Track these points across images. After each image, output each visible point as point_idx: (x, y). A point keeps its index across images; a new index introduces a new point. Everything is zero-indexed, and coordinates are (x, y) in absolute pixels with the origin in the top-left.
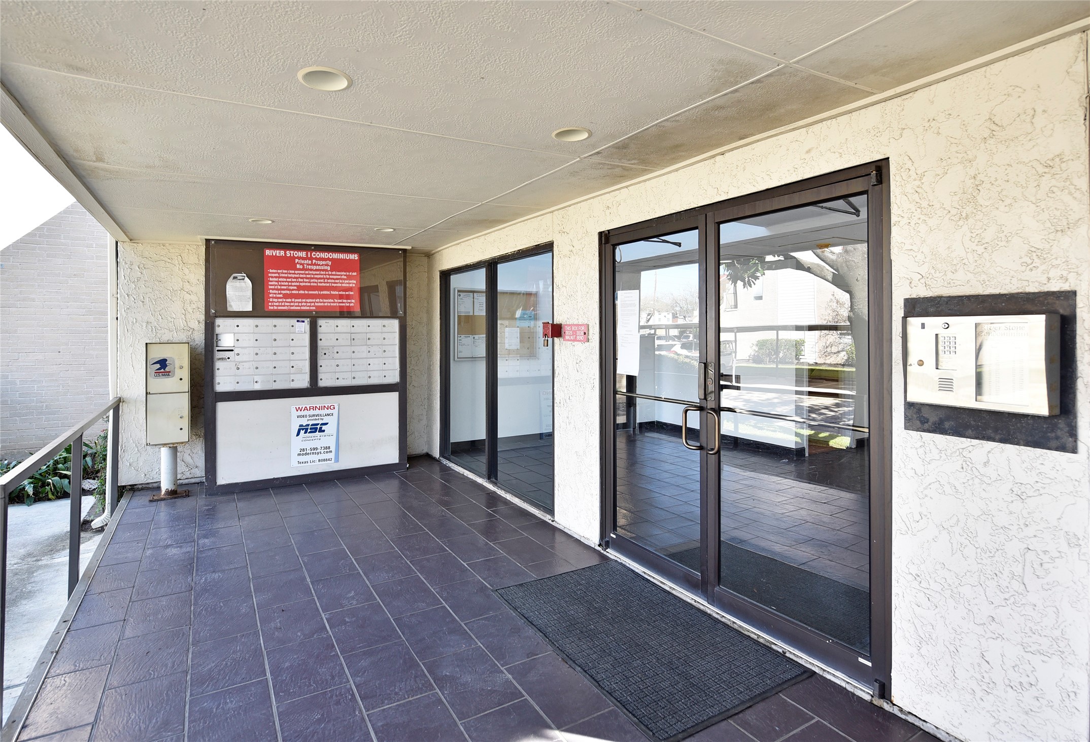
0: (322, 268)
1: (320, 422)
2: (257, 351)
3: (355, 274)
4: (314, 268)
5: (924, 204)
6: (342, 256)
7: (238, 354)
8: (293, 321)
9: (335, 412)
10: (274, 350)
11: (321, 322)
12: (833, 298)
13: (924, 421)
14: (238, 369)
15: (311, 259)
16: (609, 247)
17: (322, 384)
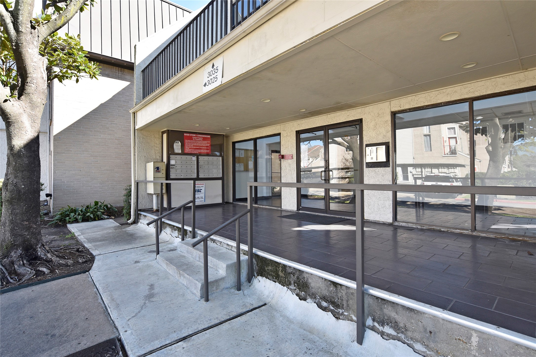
0: (200, 140)
1: (200, 189)
2: (181, 166)
3: (209, 142)
4: (198, 140)
5: (368, 127)
6: (206, 136)
7: (176, 167)
8: (192, 156)
9: (204, 186)
10: (186, 166)
11: (200, 157)
12: (343, 158)
13: (369, 166)
14: (176, 171)
15: (197, 137)
16: (299, 134)
17: (200, 177)
